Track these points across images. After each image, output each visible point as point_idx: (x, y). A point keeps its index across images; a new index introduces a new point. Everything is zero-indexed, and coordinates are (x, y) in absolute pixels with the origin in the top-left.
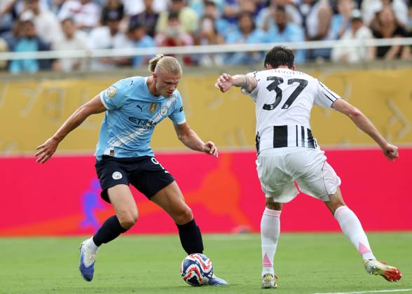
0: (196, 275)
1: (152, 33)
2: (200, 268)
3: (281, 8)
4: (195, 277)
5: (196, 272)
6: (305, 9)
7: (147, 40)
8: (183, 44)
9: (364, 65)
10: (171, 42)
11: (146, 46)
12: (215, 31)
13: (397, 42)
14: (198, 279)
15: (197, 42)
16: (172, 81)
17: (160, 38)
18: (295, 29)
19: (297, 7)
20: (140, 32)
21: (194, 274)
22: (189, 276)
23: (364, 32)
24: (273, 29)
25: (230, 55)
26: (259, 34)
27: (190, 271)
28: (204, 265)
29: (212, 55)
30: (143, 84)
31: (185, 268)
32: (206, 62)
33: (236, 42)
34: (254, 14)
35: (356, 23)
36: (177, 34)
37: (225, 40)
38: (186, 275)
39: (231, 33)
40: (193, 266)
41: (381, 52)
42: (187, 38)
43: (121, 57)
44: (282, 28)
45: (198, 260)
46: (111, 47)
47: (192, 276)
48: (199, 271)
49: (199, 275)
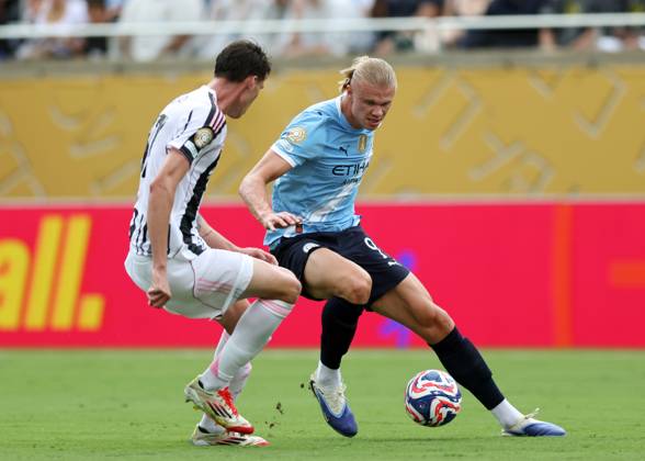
0: (448, 409)
2: (447, 396)
4: (448, 413)
5: (446, 405)
14: (453, 411)
16: (376, 99)
21: (444, 411)
22: (440, 418)
27: (437, 411)
28: (445, 387)
31: (426, 414)
38: (434, 421)
40: (435, 403)
45: (433, 388)
47: (444, 416)
48: (448, 400)
49: (452, 406)
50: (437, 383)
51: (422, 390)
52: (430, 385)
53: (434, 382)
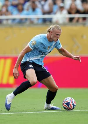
3: (34, 2)
6: (43, 3)
9: (64, 24)
13: (77, 16)
18: (39, 10)
19: (40, 2)
23: (65, 12)
25: (14, 20)
29: (7, 20)
32: (5, 22)
34: (23, 4)
35: (62, 8)
41: (71, 20)
44: (34, 9)
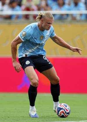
0: (63, 114)
1: (20, 5)
2: (65, 111)
4: (63, 115)
5: (64, 113)
7: (18, 8)
8: (33, 10)
10: (28, 9)
11: (17, 10)
12: (47, 5)
14: (64, 116)
15: (39, 9)
17: (23, 7)
20: (15, 4)
21: (62, 114)
22: (60, 115)
24: (72, 5)
26: (66, 6)
27: (61, 113)
28: (66, 109)
30: (36, 26)
31: (58, 112)
33: (56, 10)
36: (31, 6)
37: (51, 9)
38: (59, 115)
39: (54, 6)
40: (61, 111)
42: (35, 7)
43: (6, 15)
45: (64, 108)
46: (2, 10)
47: (62, 115)
48: (65, 112)
49: (65, 114)
50: (65, 107)
51: (61, 106)
52: (63, 106)
53: (65, 106)
